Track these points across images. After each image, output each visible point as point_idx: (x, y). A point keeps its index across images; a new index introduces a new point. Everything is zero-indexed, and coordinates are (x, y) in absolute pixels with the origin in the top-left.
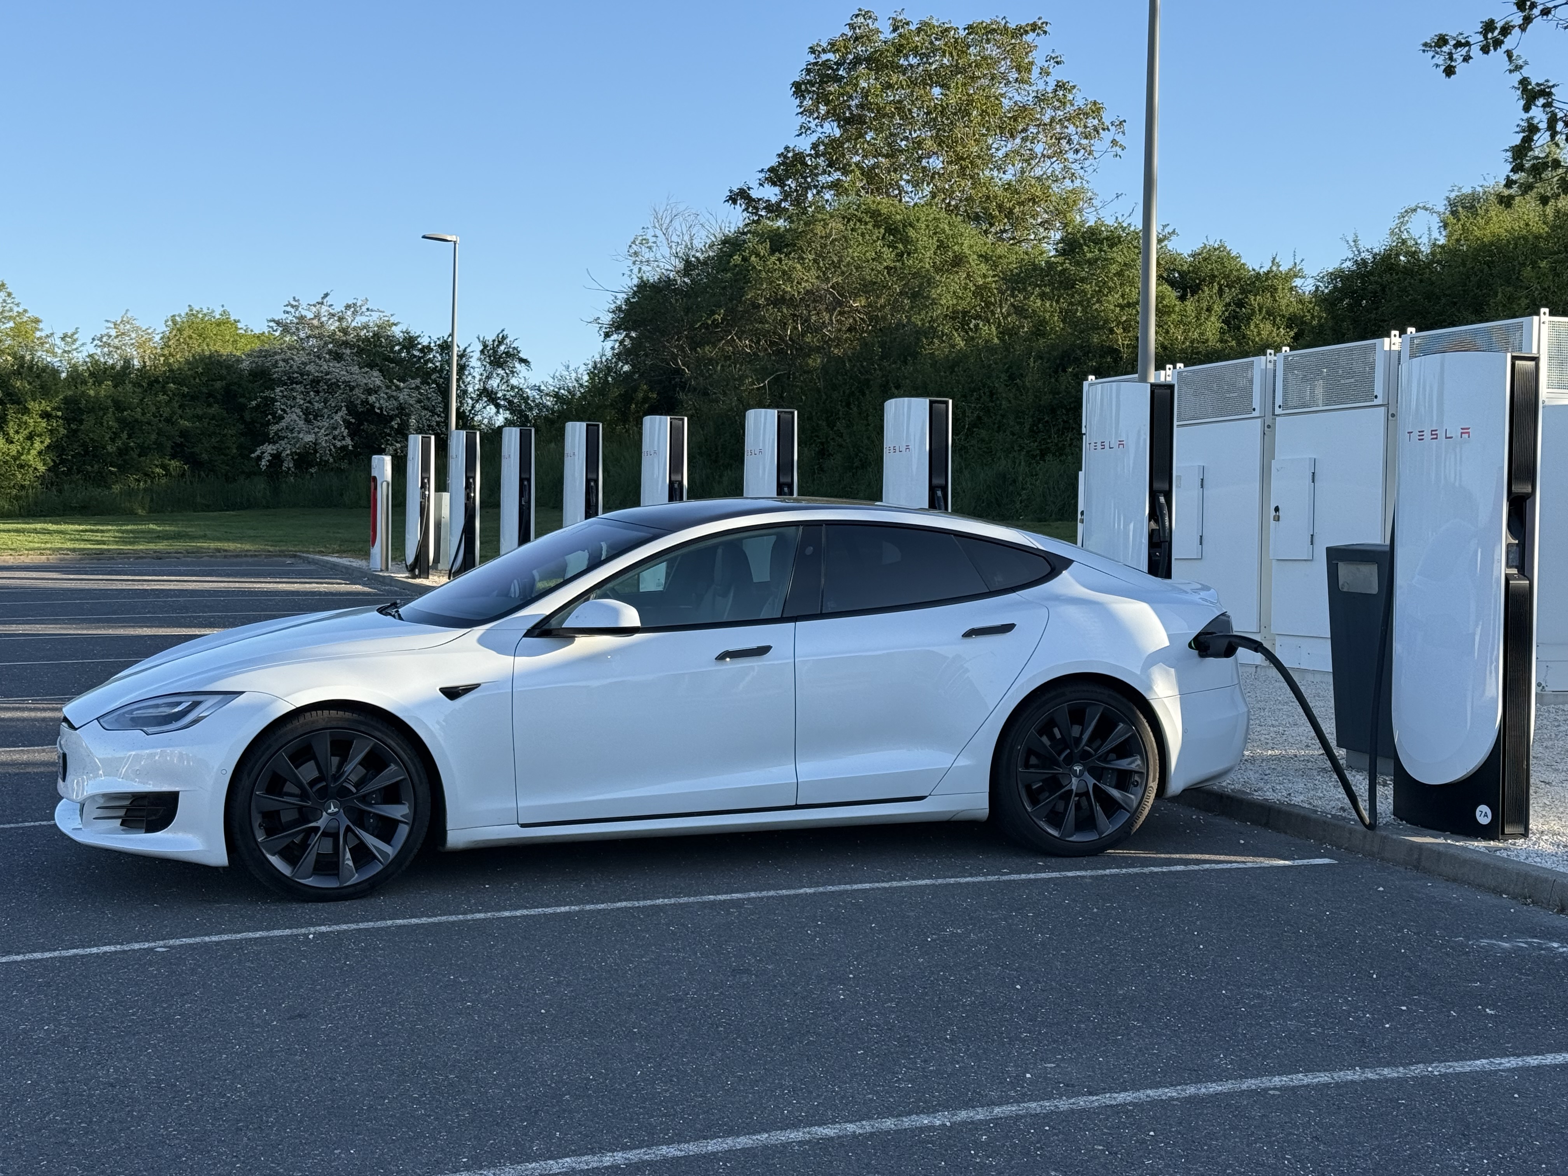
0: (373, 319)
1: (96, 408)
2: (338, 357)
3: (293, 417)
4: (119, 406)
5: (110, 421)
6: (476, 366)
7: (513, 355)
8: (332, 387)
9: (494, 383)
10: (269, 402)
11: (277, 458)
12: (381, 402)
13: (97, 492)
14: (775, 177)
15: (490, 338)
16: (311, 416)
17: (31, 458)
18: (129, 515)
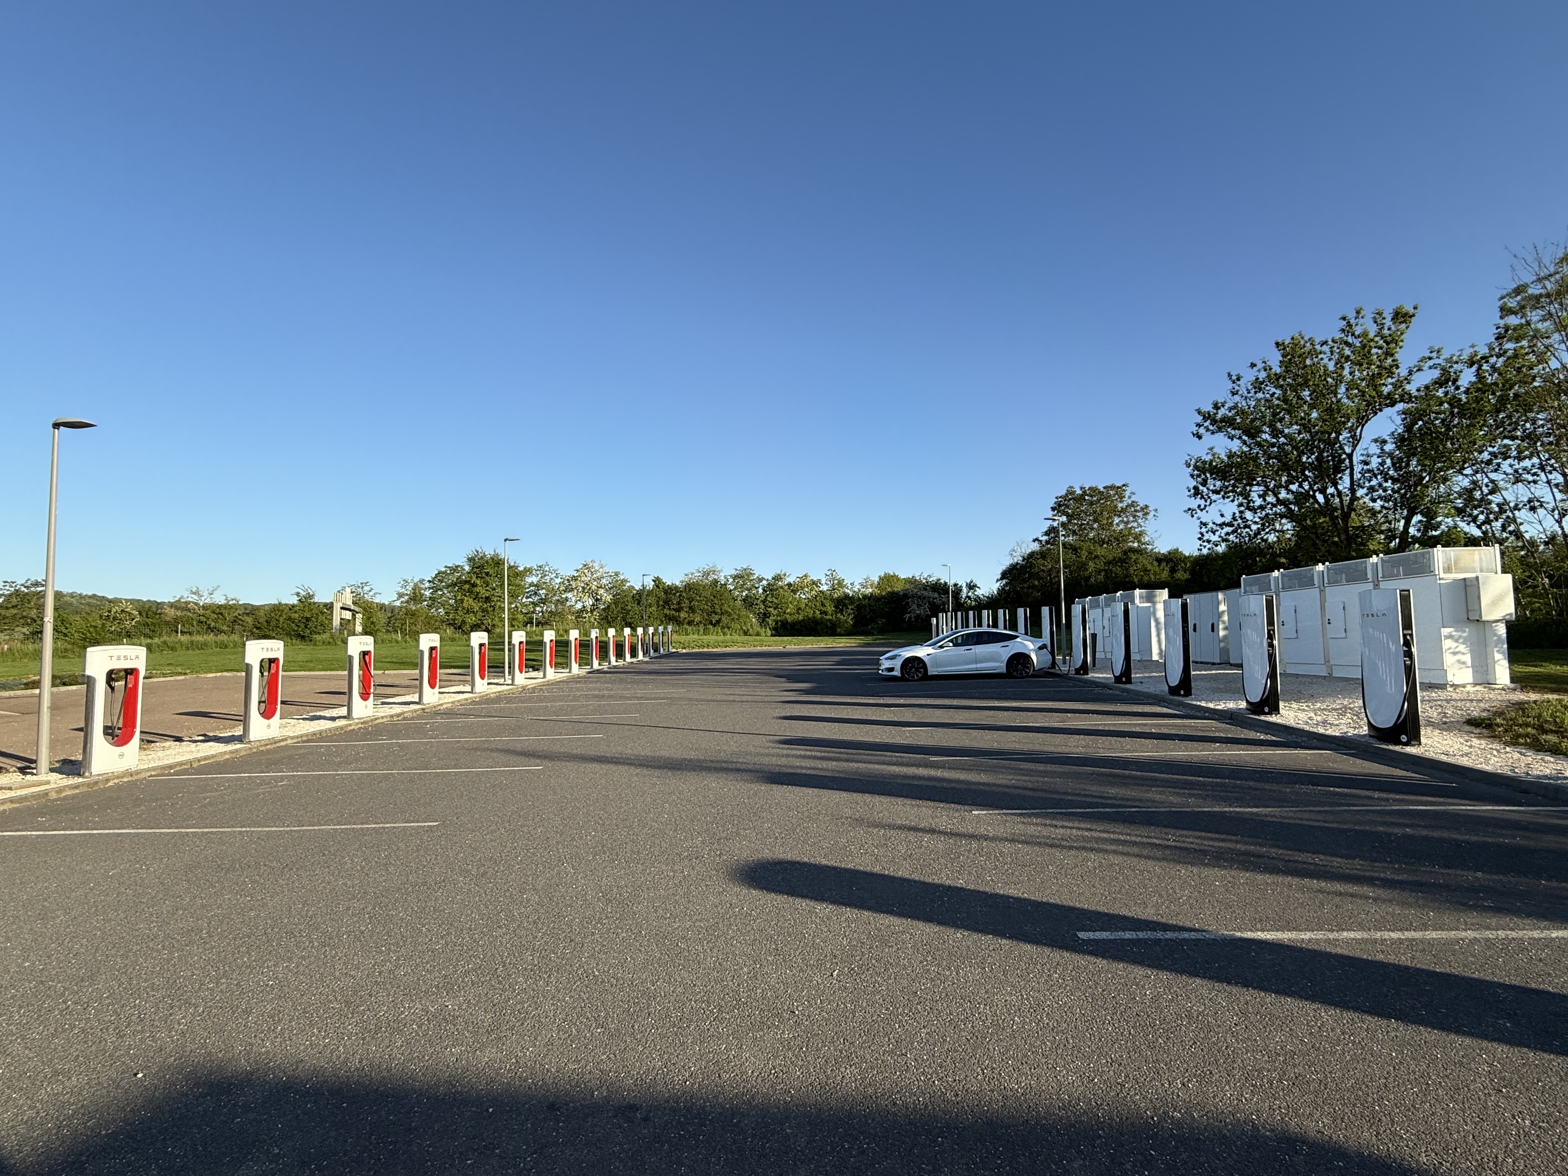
0: (935, 579)
1: (865, 606)
2: (926, 590)
3: (914, 607)
4: (870, 606)
5: (868, 609)
6: (965, 590)
7: (975, 586)
8: (924, 598)
9: (970, 594)
10: (907, 603)
11: (910, 618)
12: (937, 601)
13: (865, 628)
14: (1047, 533)
15: (968, 581)
16: (919, 606)
17: (849, 620)
18: (873, 634)
